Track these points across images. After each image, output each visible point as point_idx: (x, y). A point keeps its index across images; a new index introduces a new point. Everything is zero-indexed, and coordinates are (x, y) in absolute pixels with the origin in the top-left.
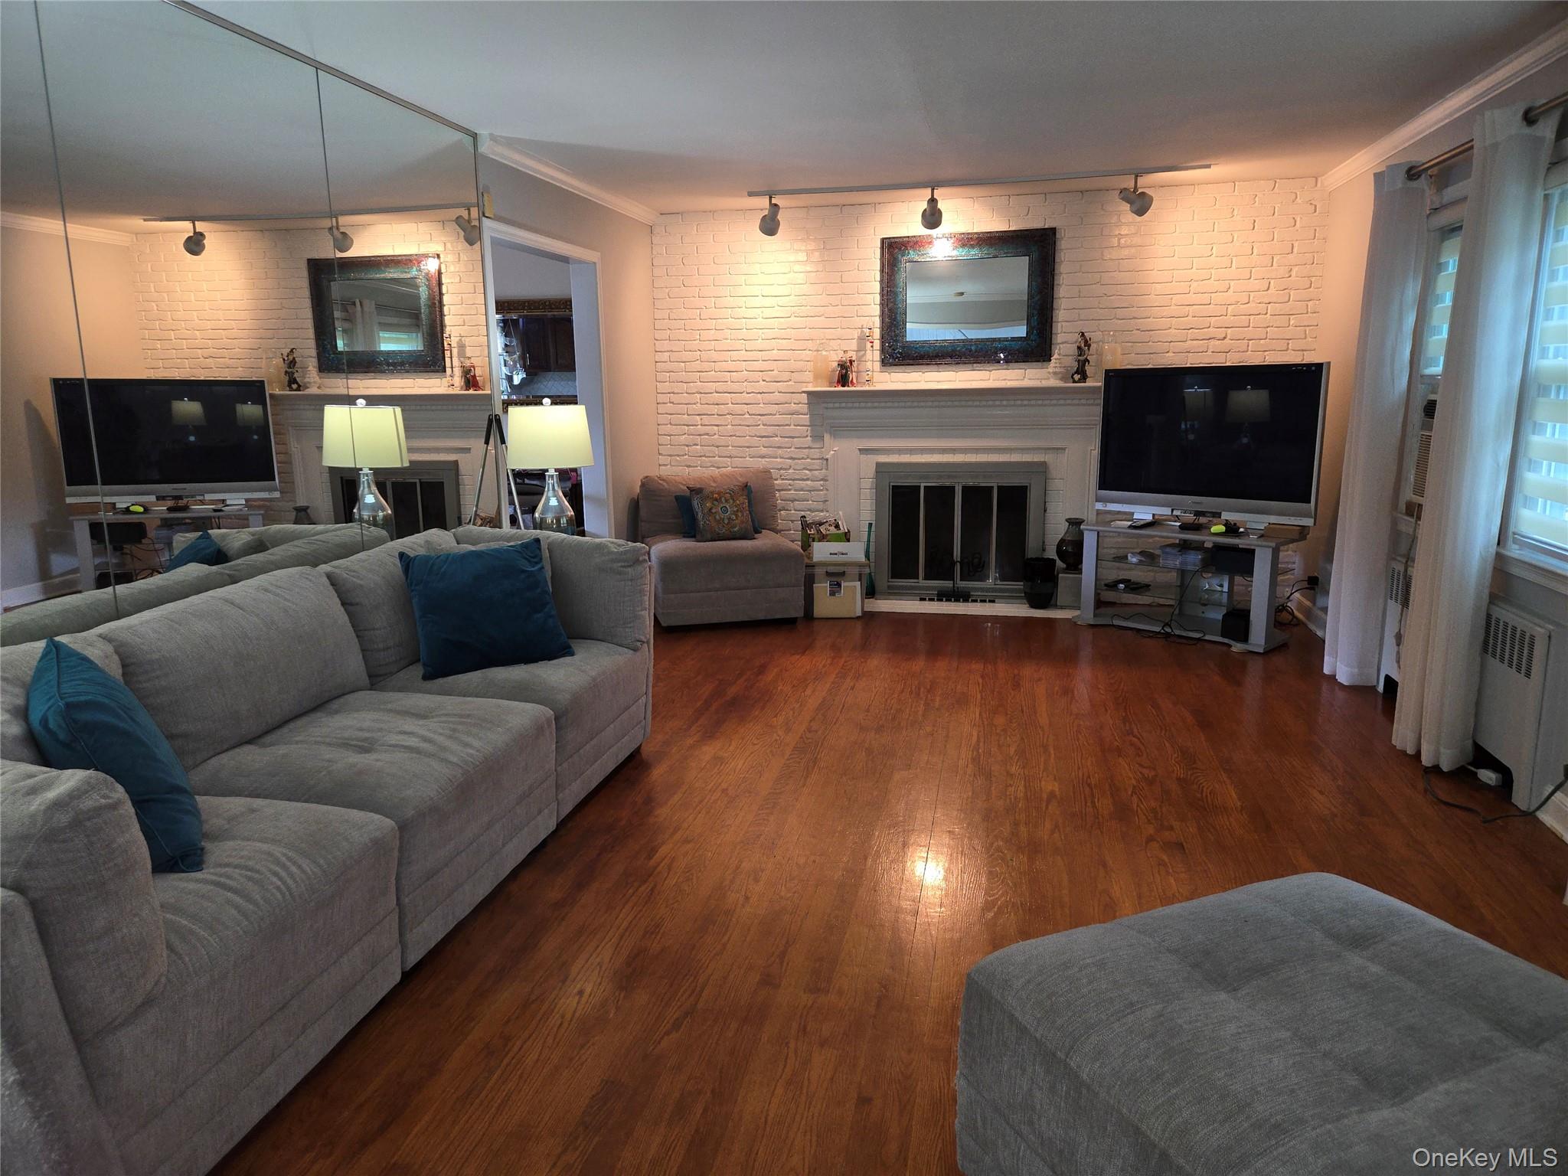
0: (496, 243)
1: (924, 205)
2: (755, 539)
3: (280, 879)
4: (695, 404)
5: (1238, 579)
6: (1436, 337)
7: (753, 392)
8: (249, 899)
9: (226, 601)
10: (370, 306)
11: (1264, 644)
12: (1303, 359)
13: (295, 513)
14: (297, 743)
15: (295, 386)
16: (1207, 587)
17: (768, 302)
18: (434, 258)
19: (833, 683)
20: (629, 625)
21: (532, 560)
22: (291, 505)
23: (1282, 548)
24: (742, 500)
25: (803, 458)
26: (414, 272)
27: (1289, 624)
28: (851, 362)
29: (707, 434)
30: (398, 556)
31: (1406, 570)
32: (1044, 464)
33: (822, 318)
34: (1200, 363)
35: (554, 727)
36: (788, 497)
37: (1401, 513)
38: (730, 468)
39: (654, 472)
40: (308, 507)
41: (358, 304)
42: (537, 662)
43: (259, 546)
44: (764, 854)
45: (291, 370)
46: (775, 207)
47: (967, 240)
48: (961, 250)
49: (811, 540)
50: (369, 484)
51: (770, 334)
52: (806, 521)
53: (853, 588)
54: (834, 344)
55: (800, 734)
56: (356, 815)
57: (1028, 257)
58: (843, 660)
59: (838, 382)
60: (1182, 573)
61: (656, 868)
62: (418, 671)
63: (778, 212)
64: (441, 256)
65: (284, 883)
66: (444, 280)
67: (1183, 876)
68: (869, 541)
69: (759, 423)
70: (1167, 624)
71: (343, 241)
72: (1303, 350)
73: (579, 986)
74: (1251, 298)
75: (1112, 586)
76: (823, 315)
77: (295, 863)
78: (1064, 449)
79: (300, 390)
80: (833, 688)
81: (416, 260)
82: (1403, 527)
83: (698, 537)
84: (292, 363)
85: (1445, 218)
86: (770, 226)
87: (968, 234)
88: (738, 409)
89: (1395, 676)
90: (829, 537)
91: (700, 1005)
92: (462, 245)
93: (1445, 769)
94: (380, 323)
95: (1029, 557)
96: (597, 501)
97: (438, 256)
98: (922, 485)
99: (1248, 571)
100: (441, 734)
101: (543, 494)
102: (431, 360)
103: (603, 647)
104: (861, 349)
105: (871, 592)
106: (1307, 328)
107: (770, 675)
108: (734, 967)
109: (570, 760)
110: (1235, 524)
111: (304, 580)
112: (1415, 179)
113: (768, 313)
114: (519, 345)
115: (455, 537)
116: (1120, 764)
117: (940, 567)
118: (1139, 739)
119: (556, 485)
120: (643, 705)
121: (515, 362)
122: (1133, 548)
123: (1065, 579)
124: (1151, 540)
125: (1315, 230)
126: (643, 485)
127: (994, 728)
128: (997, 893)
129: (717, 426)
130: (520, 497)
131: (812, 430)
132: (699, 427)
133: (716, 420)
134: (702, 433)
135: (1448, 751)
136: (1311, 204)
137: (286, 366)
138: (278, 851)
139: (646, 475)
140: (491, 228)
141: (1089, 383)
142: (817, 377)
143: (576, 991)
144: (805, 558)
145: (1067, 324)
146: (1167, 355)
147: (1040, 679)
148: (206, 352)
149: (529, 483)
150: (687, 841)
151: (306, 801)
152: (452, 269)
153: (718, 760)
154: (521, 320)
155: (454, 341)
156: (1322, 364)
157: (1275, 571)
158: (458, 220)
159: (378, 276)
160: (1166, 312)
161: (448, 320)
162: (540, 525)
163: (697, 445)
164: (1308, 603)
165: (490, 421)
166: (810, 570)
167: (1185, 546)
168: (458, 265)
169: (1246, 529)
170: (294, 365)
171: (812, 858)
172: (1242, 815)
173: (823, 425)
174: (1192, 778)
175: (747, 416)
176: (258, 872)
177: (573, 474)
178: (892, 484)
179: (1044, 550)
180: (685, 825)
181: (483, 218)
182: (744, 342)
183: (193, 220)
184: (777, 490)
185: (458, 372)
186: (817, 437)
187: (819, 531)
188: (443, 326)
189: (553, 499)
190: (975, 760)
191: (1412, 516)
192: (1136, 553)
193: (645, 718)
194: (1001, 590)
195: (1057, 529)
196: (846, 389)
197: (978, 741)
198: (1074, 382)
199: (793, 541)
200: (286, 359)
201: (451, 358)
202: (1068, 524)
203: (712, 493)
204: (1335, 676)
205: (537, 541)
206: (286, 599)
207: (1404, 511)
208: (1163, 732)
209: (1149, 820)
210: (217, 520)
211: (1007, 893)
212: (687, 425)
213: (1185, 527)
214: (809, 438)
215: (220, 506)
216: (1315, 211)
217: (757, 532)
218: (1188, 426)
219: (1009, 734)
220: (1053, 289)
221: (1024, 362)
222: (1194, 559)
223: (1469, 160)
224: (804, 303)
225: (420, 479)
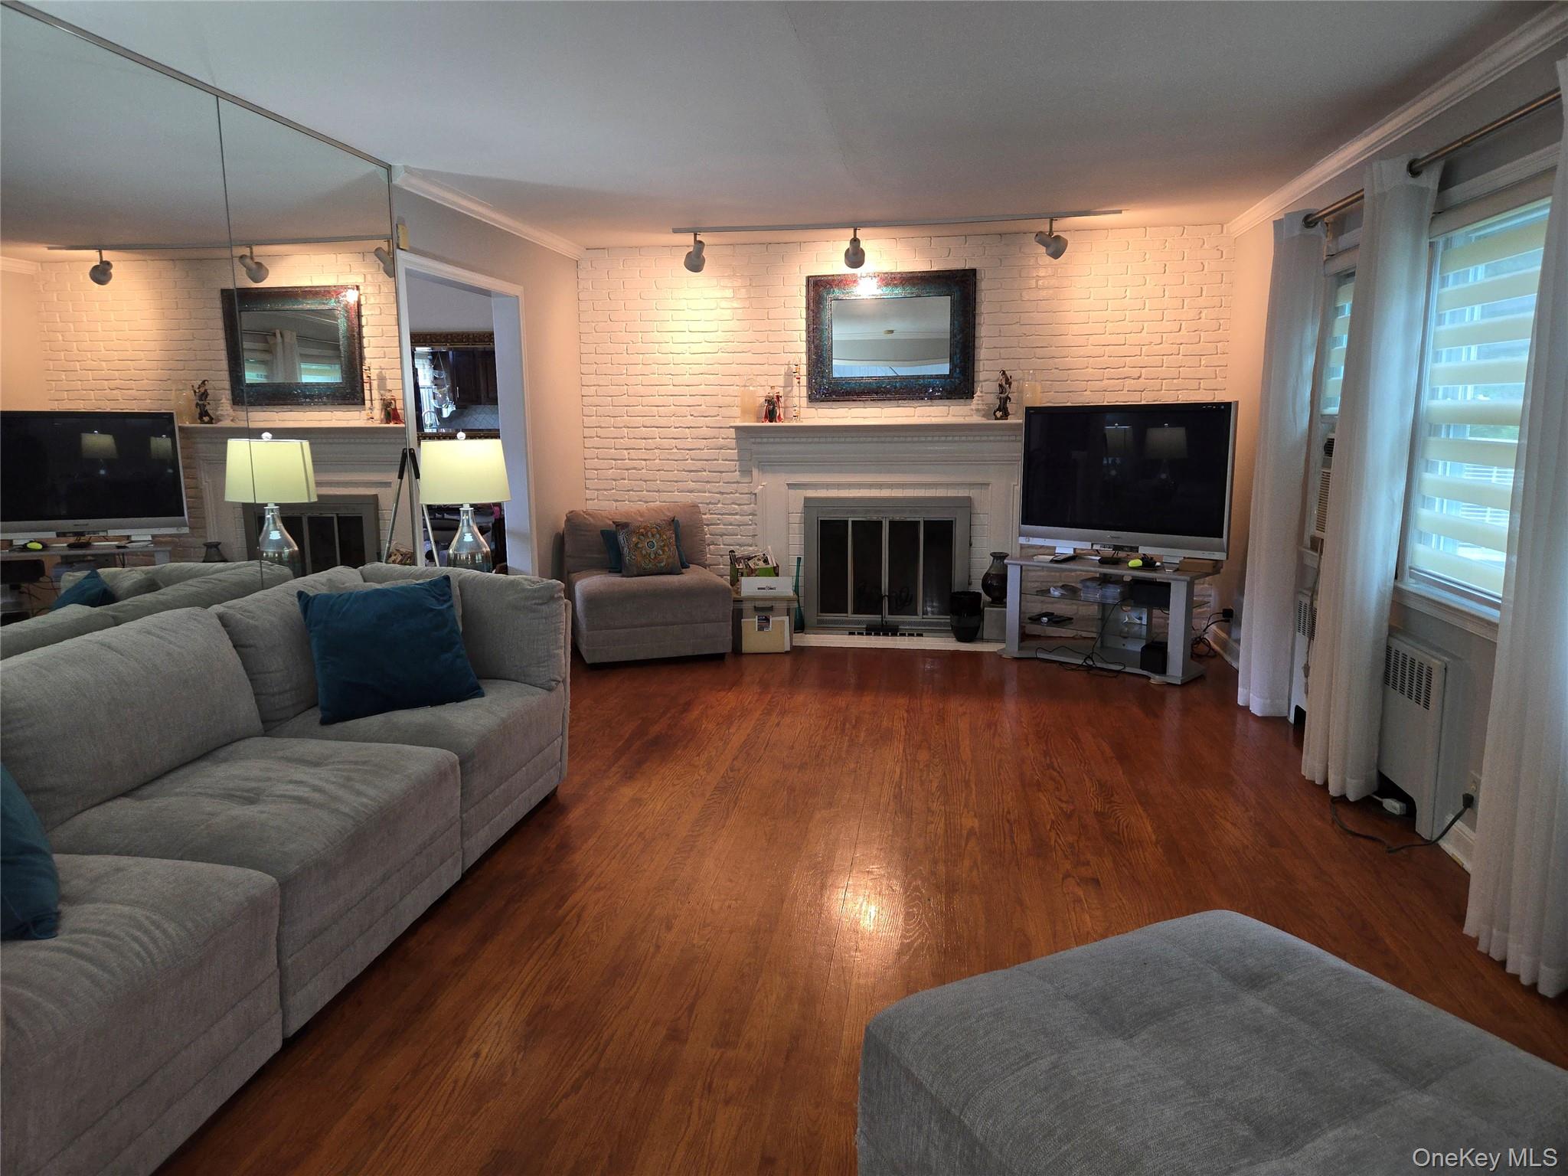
0: (409, 273)
1: (846, 245)
2: (682, 573)
3: (142, 944)
4: (622, 438)
5: (1156, 612)
6: (1333, 379)
7: (680, 427)
8: (103, 966)
9: (103, 645)
10: (291, 337)
11: (1180, 675)
12: (1214, 398)
13: (205, 549)
14: (177, 795)
15: (206, 419)
16: (1127, 619)
17: (696, 337)
18: (353, 289)
19: (758, 720)
20: (542, 665)
21: (441, 598)
22: (201, 541)
23: (1196, 581)
24: (670, 534)
25: (732, 493)
26: (332, 304)
27: (1207, 656)
28: (778, 397)
29: (635, 468)
30: (296, 595)
31: (1312, 603)
32: (969, 499)
33: (750, 354)
34: (1117, 401)
35: (459, 772)
36: (718, 531)
37: (1305, 548)
38: (658, 503)
39: (579, 507)
40: (219, 543)
41: (278, 335)
42: (444, 704)
43: (151, 585)
44: (678, 900)
45: (202, 402)
46: (700, 244)
47: (891, 280)
48: (884, 288)
49: (739, 574)
50: (274, 519)
51: (697, 369)
52: (735, 556)
53: (781, 623)
54: (761, 380)
55: (721, 774)
56: (232, 872)
57: (949, 297)
58: (770, 696)
59: (766, 417)
60: (1103, 606)
61: (564, 917)
62: (316, 715)
63: (703, 248)
64: (361, 287)
65: (146, 949)
66: (363, 312)
67: (1098, 913)
68: (798, 576)
69: (687, 457)
70: (1089, 657)
71: (258, 271)
72: (1213, 390)
73: (475, 1047)
74: (1164, 339)
75: (1036, 619)
76: (749, 351)
77: (158, 927)
78: (988, 484)
79: (212, 423)
80: (758, 725)
81: (335, 292)
82: (1308, 562)
83: (624, 572)
84: (204, 396)
85: (1340, 264)
86: (695, 263)
87: (892, 273)
88: (666, 443)
89: (1304, 707)
90: (757, 572)
91: (602, 1065)
92: (382, 277)
93: (1351, 799)
94: (301, 355)
95: (956, 591)
96: (520, 536)
97: (358, 288)
98: (850, 520)
99: (1165, 605)
100: (333, 783)
101: (457, 529)
102: (351, 392)
103: (515, 686)
104: (788, 384)
105: (800, 626)
106: (1218, 369)
107: (694, 714)
108: (641, 1022)
109: (477, 806)
110: (1152, 558)
111: (192, 621)
112: (1312, 227)
113: (696, 348)
114: (449, 379)
115: (361, 574)
116: (1039, 798)
117: (868, 602)
118: (1058, 772)
119: (471, 521)
120: (560, 744)
121: (444, 396)
122: (1055, 582)
123: (990, 612)
124: (1073, 574)
125: (1222, 275)
126: (568, 520)
127: (916, 764)
128: (913, 935)
129: (645, 460)
130: (435, 532)
131: (740, 465)
132: (627, 461)
133: (643, 454)
134: (628, 467)
135: (1354, 781)
136: (1218, 250)
137: (197, 398)
138: (139, 913)
139: (571, 510)
140: (405, 260)
141: (1011, 420)
142: (745, 412)
143: (472, 1052)
144: (733, 593)
145: (988, 362)
146: (1085, 393)
147: (965, 713)
148: (113, 384)
149: (444, 519)
150: (599, 889)
151: (181, 859)
152: (372, 300)
153: (637, 801)
154: (451, 353)
155: (374, 373)
156: (1231, 403)
157: (1190, 605)
158: (378, 252)
159: (296, 307)
160: (1082, 351)
161: (367, 352)
162: (453, 562)
163: (625, 479)
164: (1224, 635)
165: (404, 456)
166: (738, 605)
167: (1105, 580)
168: (378, 297)
169: (1162, 563)
170: (206, 397)
171: (727, 904)
172: (1156, 847)
173: (750, 460)
174: (1110, 812)
175: (675, 450)
176: (116, 937)
177: (497, 508)
178: (820, 519)
179: (970, 584)
180: (598, 871)
181: (398, 250)
182: (671, 377)
183: (100, 249)
184: (706, 525)
185: (377, 404)
186: (746, 472)
187: (747, 566)
188: (362, 358)
189: (468, 536)
190: (897, 797)
191: (1316, 551)
192: (1058, 587)
193: (561, 760)
194: (930, 624)
195: (982, 564)
196: (773, 424)
197: (901, 777)
198: (997, 419)
199: (722, 576)
200: (197, 391)
201: (371, 390)
202: (992, 558)
203: (639, 527)
204: (1249, 707)
205: (447, 578)
206: (170, 643)
207: (1309, 546)
208: (1083, 764)
209: (1065, 856)
210: (121, 557)
211: (923, 935)
212: (615, 460)
213: (1104, 561)
214: (737, 473)
215: (123, 543)
216: (1222, 257)
217: (684, 566)
218: (1110, 462)
219: (931, 769)
220: (974, 328)
221: (948, 399)
222: (1113, 592)
223: (1361, 209)
224: (732, 339)
225: (337, 514)
